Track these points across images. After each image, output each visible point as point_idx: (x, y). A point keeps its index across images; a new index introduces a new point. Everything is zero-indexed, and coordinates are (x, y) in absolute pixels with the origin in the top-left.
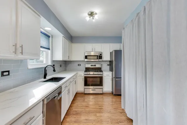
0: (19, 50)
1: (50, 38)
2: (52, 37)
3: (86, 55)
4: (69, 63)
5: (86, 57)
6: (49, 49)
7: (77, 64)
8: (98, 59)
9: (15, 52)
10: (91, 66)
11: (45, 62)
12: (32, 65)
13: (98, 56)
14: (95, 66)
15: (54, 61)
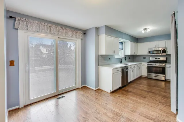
0: (114, 52)
1: (123, 44)
2: (124, 43)
3: (149, 50)
4: (136, 57)
5: (149, 52)
6: (123, 49)
7: (142, 57)
8: (161, 53)
9: (113, 53)
10: (155, 59)
11: (121, 56)
12: (117, 56)
13: (161, 51)
14: (160, 59)
15: (125, 55)
